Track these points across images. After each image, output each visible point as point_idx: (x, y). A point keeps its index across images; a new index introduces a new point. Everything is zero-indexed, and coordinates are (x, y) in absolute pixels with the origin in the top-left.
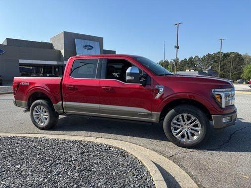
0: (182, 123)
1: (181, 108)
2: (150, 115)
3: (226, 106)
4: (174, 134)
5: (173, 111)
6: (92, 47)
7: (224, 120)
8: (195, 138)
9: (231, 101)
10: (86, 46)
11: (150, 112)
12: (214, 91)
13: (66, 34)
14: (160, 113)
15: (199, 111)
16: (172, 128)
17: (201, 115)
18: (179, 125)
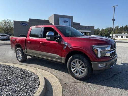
0: (76, 65)
1: (75, 56)
2: (61, 59)
3: (101, 57)
4: (72, 71)
5: (71, 57)
6: (67, 22)
7: (99, 65)
8: (83, 74)
9: (106, 53)
10: (64, 21)
11: (61, 57)
12: (94, 47)
13: (55, 16)
14: (65, 58)
15: (84, 58)
16: (71, 67)
17: (85, 61)
18: (75, 66)
